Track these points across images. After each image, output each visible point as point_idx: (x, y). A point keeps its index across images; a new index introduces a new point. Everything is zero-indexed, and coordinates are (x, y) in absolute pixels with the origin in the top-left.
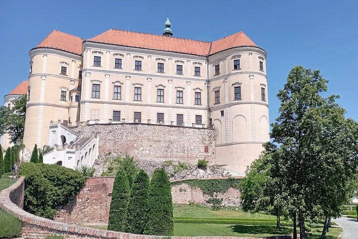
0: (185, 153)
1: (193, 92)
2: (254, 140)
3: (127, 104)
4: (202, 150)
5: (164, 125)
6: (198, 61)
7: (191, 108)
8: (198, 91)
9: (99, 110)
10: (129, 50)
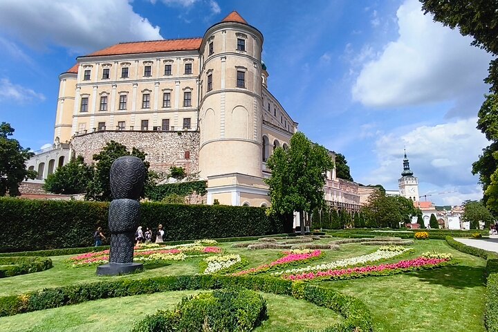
0: (158, 161)
1: (182, 92)
2: (222, 137)
3: (112, 114)
4: (182, 156)
5: (134, 131)
6: (188, 57)
7: (179, 111)
8: (188, 90)
9: (85, 123)
10: (116, 58)
